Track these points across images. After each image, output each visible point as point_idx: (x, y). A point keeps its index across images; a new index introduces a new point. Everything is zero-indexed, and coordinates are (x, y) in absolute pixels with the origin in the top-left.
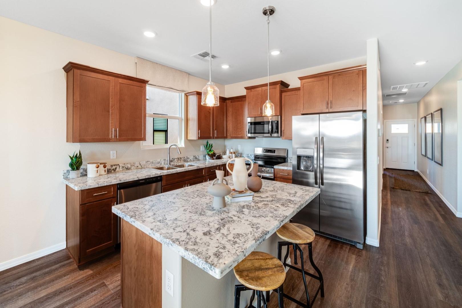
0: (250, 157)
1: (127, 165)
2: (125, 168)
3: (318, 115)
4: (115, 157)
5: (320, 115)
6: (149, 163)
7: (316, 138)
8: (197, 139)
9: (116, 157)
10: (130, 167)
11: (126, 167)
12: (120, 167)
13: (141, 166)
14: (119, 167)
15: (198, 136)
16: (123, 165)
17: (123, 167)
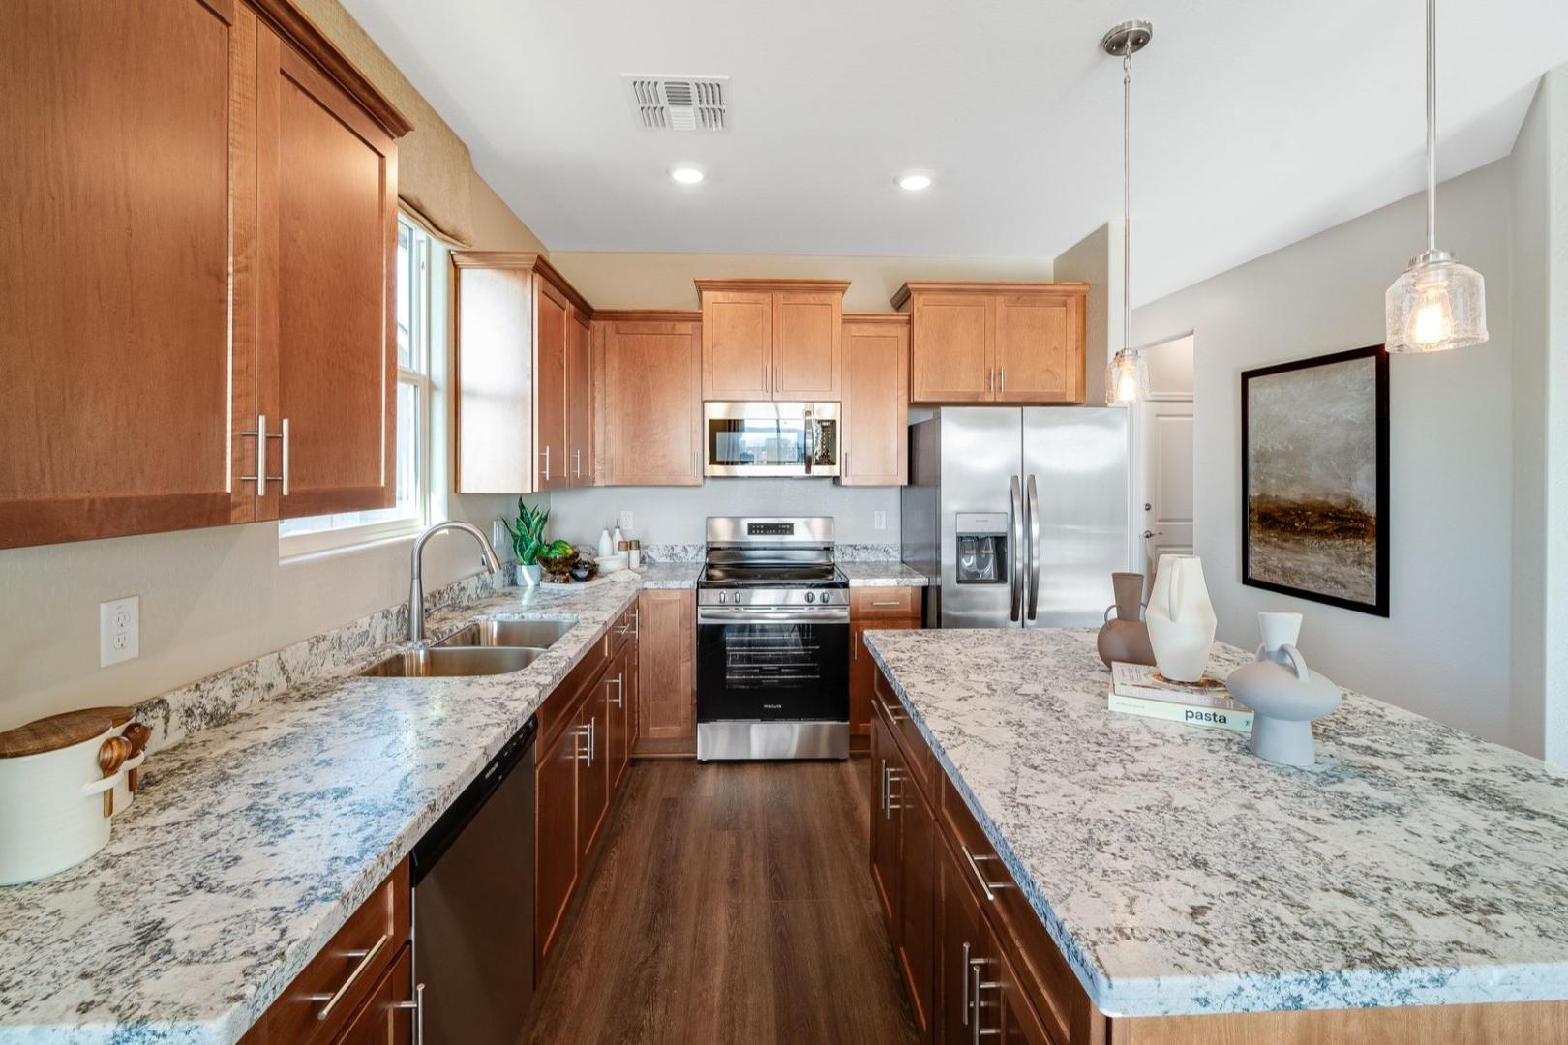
0: (682, 555)
1: (212, 694)
2: (204, 713)
3: (1019, 409)
4: (132, 650)
5: (1026, 409)
6: (323, 646)
7: (1015, 479)
8: (536, 489)
9: (140, 651)
10: (229, 702)
11: (209, 709)
12: (174, 719)
13: (288, 679)
14: (167, 719)
15: (542, 477)
16: (190, 699)
17: (189, 713)
